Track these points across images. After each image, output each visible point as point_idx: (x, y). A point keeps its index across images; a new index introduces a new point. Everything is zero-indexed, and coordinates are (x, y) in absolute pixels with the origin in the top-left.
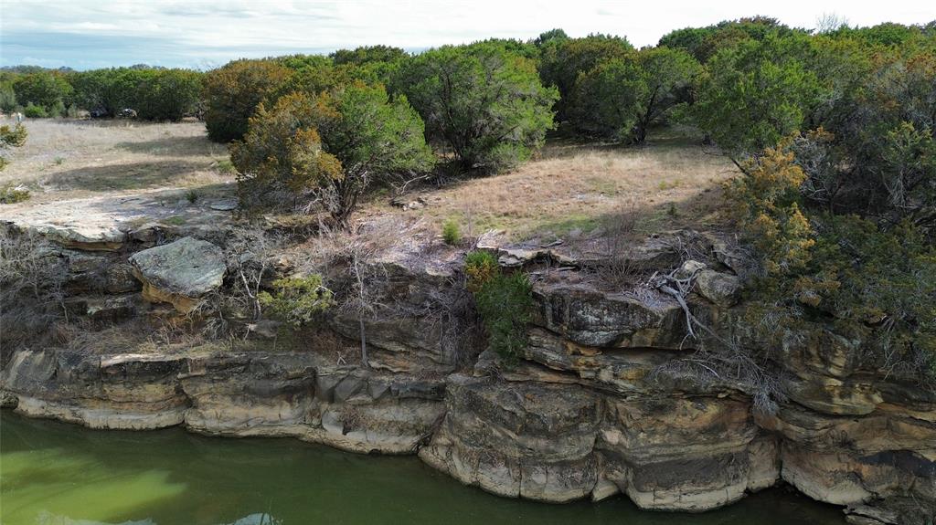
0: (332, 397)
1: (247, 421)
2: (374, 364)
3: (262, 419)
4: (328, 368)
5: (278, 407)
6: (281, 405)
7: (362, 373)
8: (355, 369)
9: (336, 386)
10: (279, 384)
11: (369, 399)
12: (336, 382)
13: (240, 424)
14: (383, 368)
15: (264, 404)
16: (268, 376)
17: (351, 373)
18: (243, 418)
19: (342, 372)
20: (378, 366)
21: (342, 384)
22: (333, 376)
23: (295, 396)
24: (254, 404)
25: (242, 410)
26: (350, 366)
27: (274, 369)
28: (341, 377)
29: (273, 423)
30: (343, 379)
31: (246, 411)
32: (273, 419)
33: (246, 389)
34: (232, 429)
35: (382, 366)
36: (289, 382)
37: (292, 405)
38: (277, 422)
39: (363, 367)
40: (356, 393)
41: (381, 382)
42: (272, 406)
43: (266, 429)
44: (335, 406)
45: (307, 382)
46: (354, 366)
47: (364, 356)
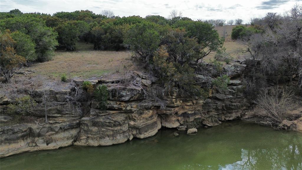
0: (39, 135)
1: (8, 151)
2: (51, 122)
3: (15, 148)
4: (35, 126)
5: (19, 143)
6: (21, 142)
7: (48, 126)
8: (44, 125)
9: (40, 131)
10: (20, 135)
11: (54, 132)
12: (39, 130)
13: (5, 152)
14: (55, 122)
15: (15, 143)
16: (14, 133)
17: (44, 126)
18: (7, 150)
19: (40, 126)
20: (53, 122)
21: (42, 130)
22: (38, 129)
23: (25, 138)
24: (10, 143)
25: (6, 147)
26: (42, 124)
27: (16, 130)
28: (41, 128)
29: (18, 149)
30: (41, 129)
31: (8, 147)
32: (18, 147)
33: (6, 139)
34: (3, 155)
35: (54, 122)
36: (23, 133)
37: (24, 141)
38: (20, 148)
39: (47, 124)
40: (47, 132)
41: (56, 127)
42: (18, 142)
43: (16, 151)
44: (40, 138)
45: (28, 133)
46: (44, 124)
47: (47, 121)
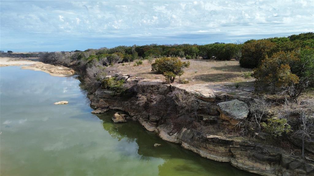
0: (287, 167)
1: (253, 167)
2: (307, 158)
3: (259, 168)
4: (286, 156)
5: (265, 165)
6: (267, 165)
7: (302, 161)
8: (298, 158)
9: (290, 163)
10: (266, 157)
11: (304, 172)
12: (290, 162)
13: (250, 168)
14: (311, 161)
15: (260, 163)
16: (262, 153)
17: (297, 159)
18: (252, 166)
19: (292, 158)
20: (309, 159)
21: (293, 163)
22: (289, 159)
23: (272, 163)
24: (256, 162)
25: (251, 163)
26: (297, 157)
27: (264, 151)
28: (292, 160)
29: (263, 171)
30: (293, 161)
31: (253, 164)
32: (263, 169)
33: (253, 156)
34: (247, 169)
35: (311, 159)
36: (270, 157)
37: (270, 166)
38: (264, 171)
39: (302, 158)
40: (298, 168)
41: (310, 166)
42: (263, 164)
43: (260, 172)
44: (289, 171)
45: (278, 158)
46: (298, 157)
47: (303, 154)
